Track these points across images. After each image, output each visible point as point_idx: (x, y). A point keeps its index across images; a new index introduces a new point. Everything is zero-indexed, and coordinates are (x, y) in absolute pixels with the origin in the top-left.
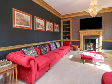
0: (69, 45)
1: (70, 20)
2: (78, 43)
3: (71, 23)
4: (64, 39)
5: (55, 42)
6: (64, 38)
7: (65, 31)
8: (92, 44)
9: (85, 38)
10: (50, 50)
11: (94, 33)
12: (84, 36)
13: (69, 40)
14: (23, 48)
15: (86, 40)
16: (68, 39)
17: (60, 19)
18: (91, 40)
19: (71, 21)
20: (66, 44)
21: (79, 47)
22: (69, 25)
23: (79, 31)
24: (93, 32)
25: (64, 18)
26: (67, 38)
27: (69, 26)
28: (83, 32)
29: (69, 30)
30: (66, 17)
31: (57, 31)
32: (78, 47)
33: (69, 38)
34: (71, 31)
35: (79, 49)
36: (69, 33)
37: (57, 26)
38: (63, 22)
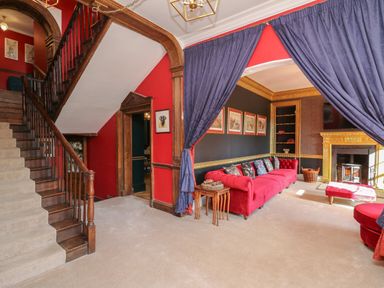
0: (293, 168)
1: (297, 104)
2: (318, 165)
3: (298, 114)
4: (277, 152)
5: (262, 159)
6: (279, 149)
7: (280, 132)
8: (356, 168)
9: (336, 152)
10: (257, 175)
11: (363, 140)
12: (333, 147)
13: (292, 155)
14: (224, 165)
15: (339, 156)
16: (290, 152)
17: (270, 102)
18: (355, 156)
19: (298, 108)
20: (286, 164)
21: (321, 174)
22: (294, 117)
23: (322, 134)
24: (359, 136)
25: (279, 98)
26: (287, 151)
27: (293, 119)
28: (332, 137)
29: (293, 128)
30: (284, 97)
31: (263, 132)
32: (317, 172)
33: (292, 151)
34: (298, 133)
35: (319, 178)
36: (293, 137)
37: (263, 120)
38: (278, 109)
